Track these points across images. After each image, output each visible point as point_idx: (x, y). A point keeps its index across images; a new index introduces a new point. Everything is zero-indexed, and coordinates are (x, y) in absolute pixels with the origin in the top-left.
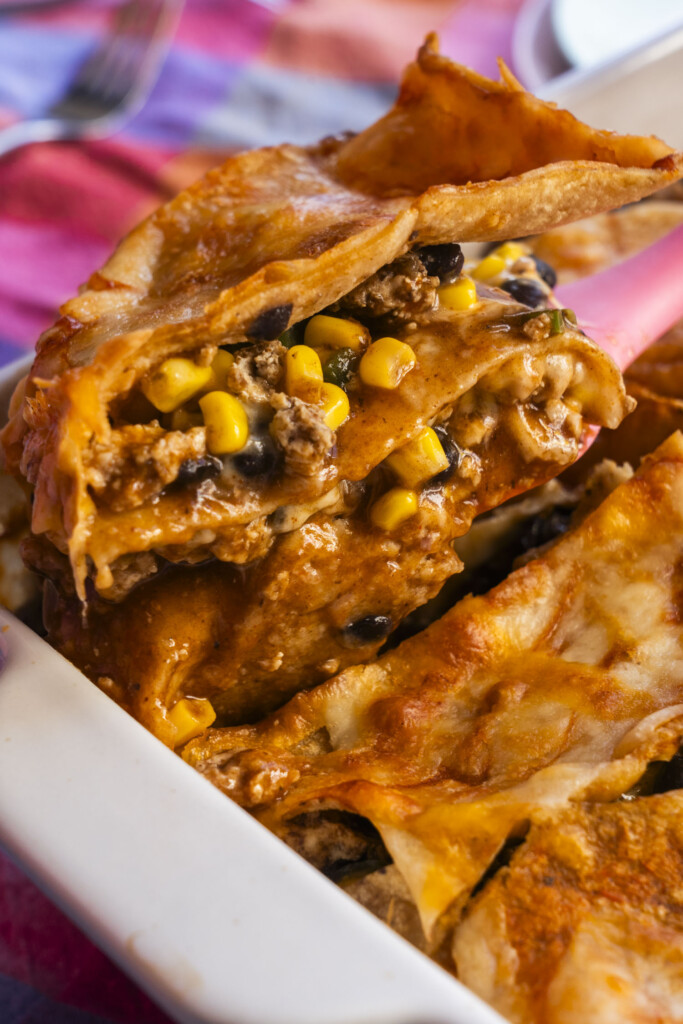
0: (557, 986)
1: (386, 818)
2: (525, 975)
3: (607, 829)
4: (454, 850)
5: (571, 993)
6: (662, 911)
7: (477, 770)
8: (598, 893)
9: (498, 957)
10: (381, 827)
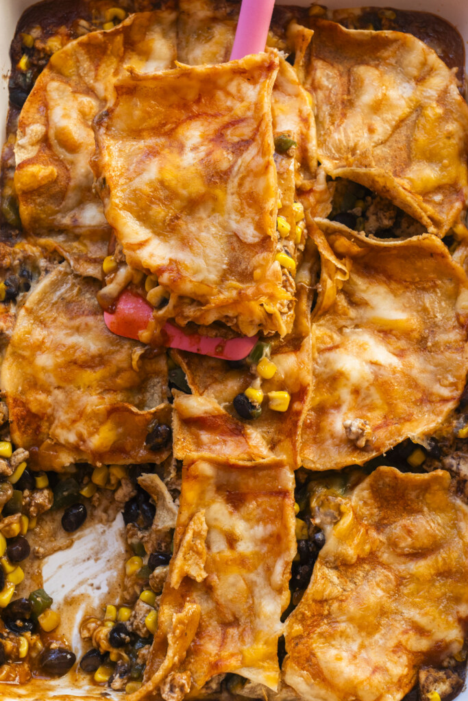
0: (325, 672)
1: (236, 668)
2: (314, 676)
3: (300, 617)
4: (266, 664)
5: (332, 672)
6: (325, 621)
7: (231, 618)
8: (309, 634)
9: (302, 676)
10: (237, 672)
